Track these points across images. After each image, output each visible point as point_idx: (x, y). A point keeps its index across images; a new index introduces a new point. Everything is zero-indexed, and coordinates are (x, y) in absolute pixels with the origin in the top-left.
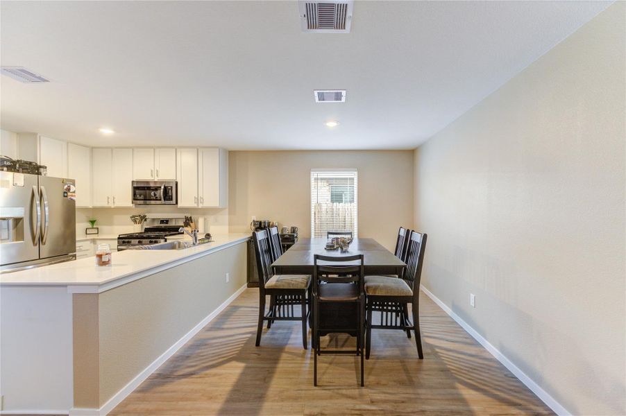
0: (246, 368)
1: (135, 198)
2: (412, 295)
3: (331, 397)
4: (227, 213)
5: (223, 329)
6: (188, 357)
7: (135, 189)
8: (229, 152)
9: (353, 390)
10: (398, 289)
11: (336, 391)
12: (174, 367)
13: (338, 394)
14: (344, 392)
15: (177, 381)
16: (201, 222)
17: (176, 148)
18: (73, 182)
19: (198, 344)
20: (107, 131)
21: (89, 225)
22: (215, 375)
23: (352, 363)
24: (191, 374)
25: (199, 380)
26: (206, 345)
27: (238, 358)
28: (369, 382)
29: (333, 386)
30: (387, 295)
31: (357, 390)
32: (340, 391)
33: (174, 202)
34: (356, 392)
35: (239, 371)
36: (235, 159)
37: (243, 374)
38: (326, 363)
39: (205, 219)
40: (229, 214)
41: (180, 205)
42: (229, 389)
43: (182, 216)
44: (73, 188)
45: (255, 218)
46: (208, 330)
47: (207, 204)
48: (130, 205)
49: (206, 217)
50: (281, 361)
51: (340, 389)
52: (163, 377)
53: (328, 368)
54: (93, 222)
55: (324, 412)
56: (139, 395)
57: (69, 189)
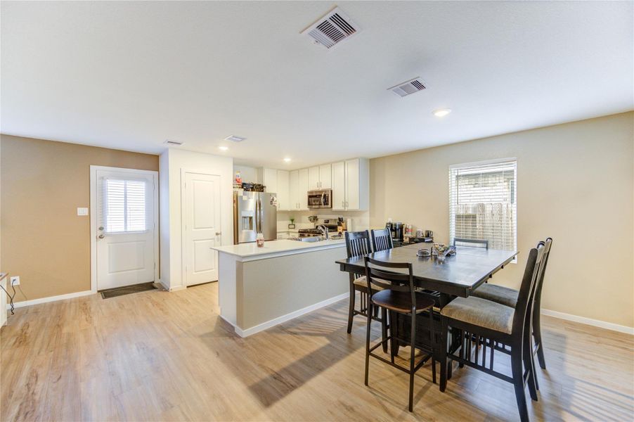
0: (329, 345)
1: (309, 204)
2: (510, 333)
3: (371, 401)
4: (368, 215)
5: (336, 311)
6: (302, 322)
7: (310, 197)
8: (371, 160)
9: (397, 409)
10: (487, 319)
11: (381, 399)
12: (290, 325)
13: (380, 403)
14: (387, 405)
15: (286, 335)
16: (349, 221)
17: (331, 164)
18: (275, 195)
19: (314, 316)
20: (287, 160)
21: (291, 223)
22: (307, 341)
23: (420, 386)
24: (296, 334)
25: (296, 339)
26: (317, 318)
27: (328, 336)
28: (422, 413)
29: (382, 394)
30: (467, 321)
31: (402, 411)
32: (384, 402)
33: (329, 206)
34: (399, 412)
35: (321, 345)
36: (374, 166)
37: (323, 348)
38: (393, 372)
39: (352, 220)
40: (370, 216)
41: (333, 208)
42: (307, 353)
43: (336, 217)
44: (275, 199)
45: (390, 220)
46: (326, 309)
47: (350, 208)
48: (308, 209)
49: (353, 218)
50: (357, 353)
51: (386, 400)
52: (281, 329)
53: (391, 377)
54: (292, 220)
55: (355, 408)
56: (265, 333)
57: (273, 200)
